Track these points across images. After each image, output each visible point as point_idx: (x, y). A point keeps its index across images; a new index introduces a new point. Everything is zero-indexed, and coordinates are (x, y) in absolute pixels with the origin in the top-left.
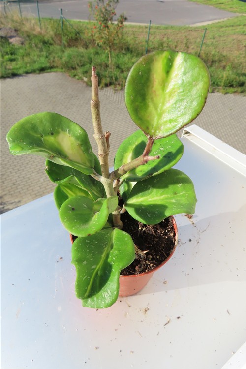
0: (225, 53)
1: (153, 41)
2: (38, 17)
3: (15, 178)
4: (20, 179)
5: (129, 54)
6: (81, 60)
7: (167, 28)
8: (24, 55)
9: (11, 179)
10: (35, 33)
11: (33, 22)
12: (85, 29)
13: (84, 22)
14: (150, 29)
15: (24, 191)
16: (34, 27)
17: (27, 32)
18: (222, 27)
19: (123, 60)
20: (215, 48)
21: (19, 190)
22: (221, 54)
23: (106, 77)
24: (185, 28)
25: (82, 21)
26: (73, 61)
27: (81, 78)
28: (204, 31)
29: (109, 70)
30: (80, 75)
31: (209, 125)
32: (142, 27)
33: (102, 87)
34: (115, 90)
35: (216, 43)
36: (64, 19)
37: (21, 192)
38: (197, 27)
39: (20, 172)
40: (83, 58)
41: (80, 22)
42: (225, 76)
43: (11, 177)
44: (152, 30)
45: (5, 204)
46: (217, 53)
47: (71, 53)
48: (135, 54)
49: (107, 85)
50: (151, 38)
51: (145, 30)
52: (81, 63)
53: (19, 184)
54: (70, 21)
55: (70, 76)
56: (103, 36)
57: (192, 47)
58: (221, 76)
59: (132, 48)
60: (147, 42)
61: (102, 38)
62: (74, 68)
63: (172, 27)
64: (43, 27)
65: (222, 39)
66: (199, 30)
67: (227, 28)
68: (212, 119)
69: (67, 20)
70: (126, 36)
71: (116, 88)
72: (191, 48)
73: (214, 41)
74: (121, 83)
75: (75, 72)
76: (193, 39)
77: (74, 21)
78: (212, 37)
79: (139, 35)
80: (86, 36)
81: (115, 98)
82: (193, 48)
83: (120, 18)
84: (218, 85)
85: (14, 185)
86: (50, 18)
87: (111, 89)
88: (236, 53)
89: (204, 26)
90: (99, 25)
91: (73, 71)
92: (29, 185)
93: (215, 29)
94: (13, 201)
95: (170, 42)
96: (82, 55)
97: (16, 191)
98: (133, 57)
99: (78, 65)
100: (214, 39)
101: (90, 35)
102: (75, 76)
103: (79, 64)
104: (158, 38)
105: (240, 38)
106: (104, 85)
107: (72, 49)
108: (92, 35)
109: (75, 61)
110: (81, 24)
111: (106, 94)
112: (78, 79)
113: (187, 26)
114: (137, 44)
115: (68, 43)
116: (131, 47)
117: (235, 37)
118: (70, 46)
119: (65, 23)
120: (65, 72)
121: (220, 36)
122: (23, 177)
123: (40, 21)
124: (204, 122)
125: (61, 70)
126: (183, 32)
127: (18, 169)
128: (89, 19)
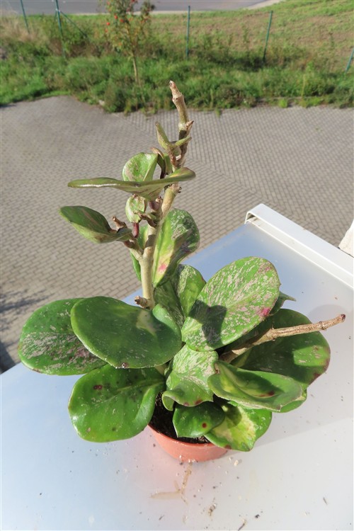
0: (302, 47)
1: (195, 36)
2: (22, 15)
3: (14, 258)
4: (22, 259)
5: (163, 60)
6: (92, 75)
7: (214, 15)
8: (8, 75)
9: (9, 260)
10: (20, 39)
11: (16, 23)
12: (94, 27)
13: (91, 16)
14: (189, 18)
15: (30, 275)
16: (18, 31)
17: (8, 39)
18: (295, 6)
19: (155, 69)
20: (287, 40)
21: (22, 275)
22: (298, 49)
23: (131, 96)
24: (241, 13)
25: (88, 14)
26: (81, 78)
27: (95, 101)
28: (270, 14)
29: (135, 85)
30: (94, 98)
31: (287, 154)
32: (178, 17)
33: (128, 112)
34: (147, 115)
35: (289, 32)
36: (61, 14)
37: (26, 278)
38: (259, 11)
39: (21, 248)
40: (96, 72)
41: (86, 16)
42: (305, 80)
43: (8, 257)
44: (193, 21)
45: (5, 296)
46: (290, 47)
47: (77, 65)
48: (171, 59)
49: (134, 109)
50: (193, 33)
51: (182, 21)
52: (92, 80)
53: (21, 266)
54: (72, 17)
55: (79, 100)
56: (122, 35)
57: (254, 40)
58: (299, 81)
59: (166, 50)
60: (188, 39)
61: (121, 39)
62: (84, 88)
63: (221, 13)
64: (32, 30)
65: (297, 25)
66: (261, 14)
67: (303, 7)
68: (290, 146)
69: (65, 16)
70: (156, 33)
71: (149, 112)
72: (252, 43)
73: (286, 28)
74: (154, 104)
75: (87, 94)
76: (254, 28)
77: (77, 17)
78: (282, 24)
79: (174, 30)
80: (96, 37)
81: (148, 127)
82: (256, 43)
83: (144, 7)
84: (295, 94)
85: (15, 268)
86: (41, 14)
87: (140, 113)
88: (318, 45)
89: (268, 7)
90: (113, 20)
91: (83, 92)
92: (36, 266)
93: (286, 11)
94: (16, 292)
95: (221, 35)
96: (93, 66)
97: (18, 277)
98: (168, 63)
99: (89, 83)
100: (285, 26)
101: (101, 35)
102: (86, 99)
103: (90, 80)
104: (203, 32)
105: (323, 20)
106: (130, 110)
107: (78, 59)
108: (105, 36)
109: (84, 78)
110: (88, 20)
111: (134, 122)
112: (91, 104)
113: (244, 9)
114: (173, 43)
115: (71, 50)
116: (164, 48)
117: (315, 20)
118: (74, 55)
119: (64, 20)
120: (71, 95)
121: (294, 21)
122: (26, 255)
123: (26, 20)
124: (279, 151)
125: (64, 93)
126: (239, 19)
127: (17, 244)
128: (98, 11)
